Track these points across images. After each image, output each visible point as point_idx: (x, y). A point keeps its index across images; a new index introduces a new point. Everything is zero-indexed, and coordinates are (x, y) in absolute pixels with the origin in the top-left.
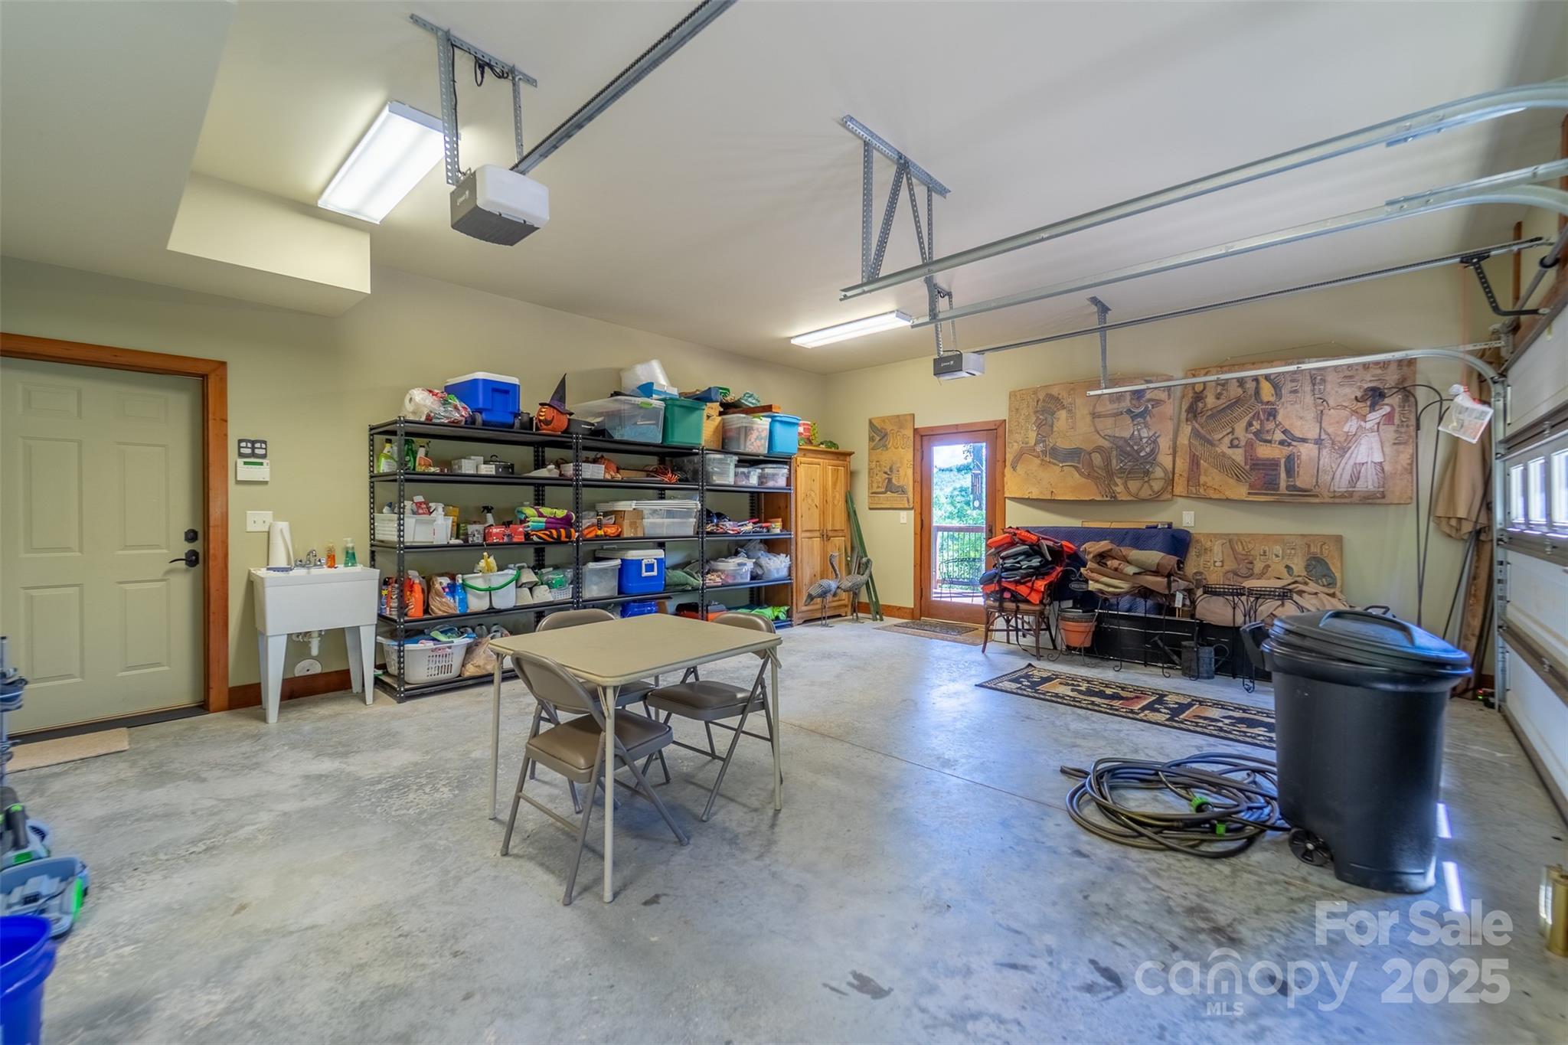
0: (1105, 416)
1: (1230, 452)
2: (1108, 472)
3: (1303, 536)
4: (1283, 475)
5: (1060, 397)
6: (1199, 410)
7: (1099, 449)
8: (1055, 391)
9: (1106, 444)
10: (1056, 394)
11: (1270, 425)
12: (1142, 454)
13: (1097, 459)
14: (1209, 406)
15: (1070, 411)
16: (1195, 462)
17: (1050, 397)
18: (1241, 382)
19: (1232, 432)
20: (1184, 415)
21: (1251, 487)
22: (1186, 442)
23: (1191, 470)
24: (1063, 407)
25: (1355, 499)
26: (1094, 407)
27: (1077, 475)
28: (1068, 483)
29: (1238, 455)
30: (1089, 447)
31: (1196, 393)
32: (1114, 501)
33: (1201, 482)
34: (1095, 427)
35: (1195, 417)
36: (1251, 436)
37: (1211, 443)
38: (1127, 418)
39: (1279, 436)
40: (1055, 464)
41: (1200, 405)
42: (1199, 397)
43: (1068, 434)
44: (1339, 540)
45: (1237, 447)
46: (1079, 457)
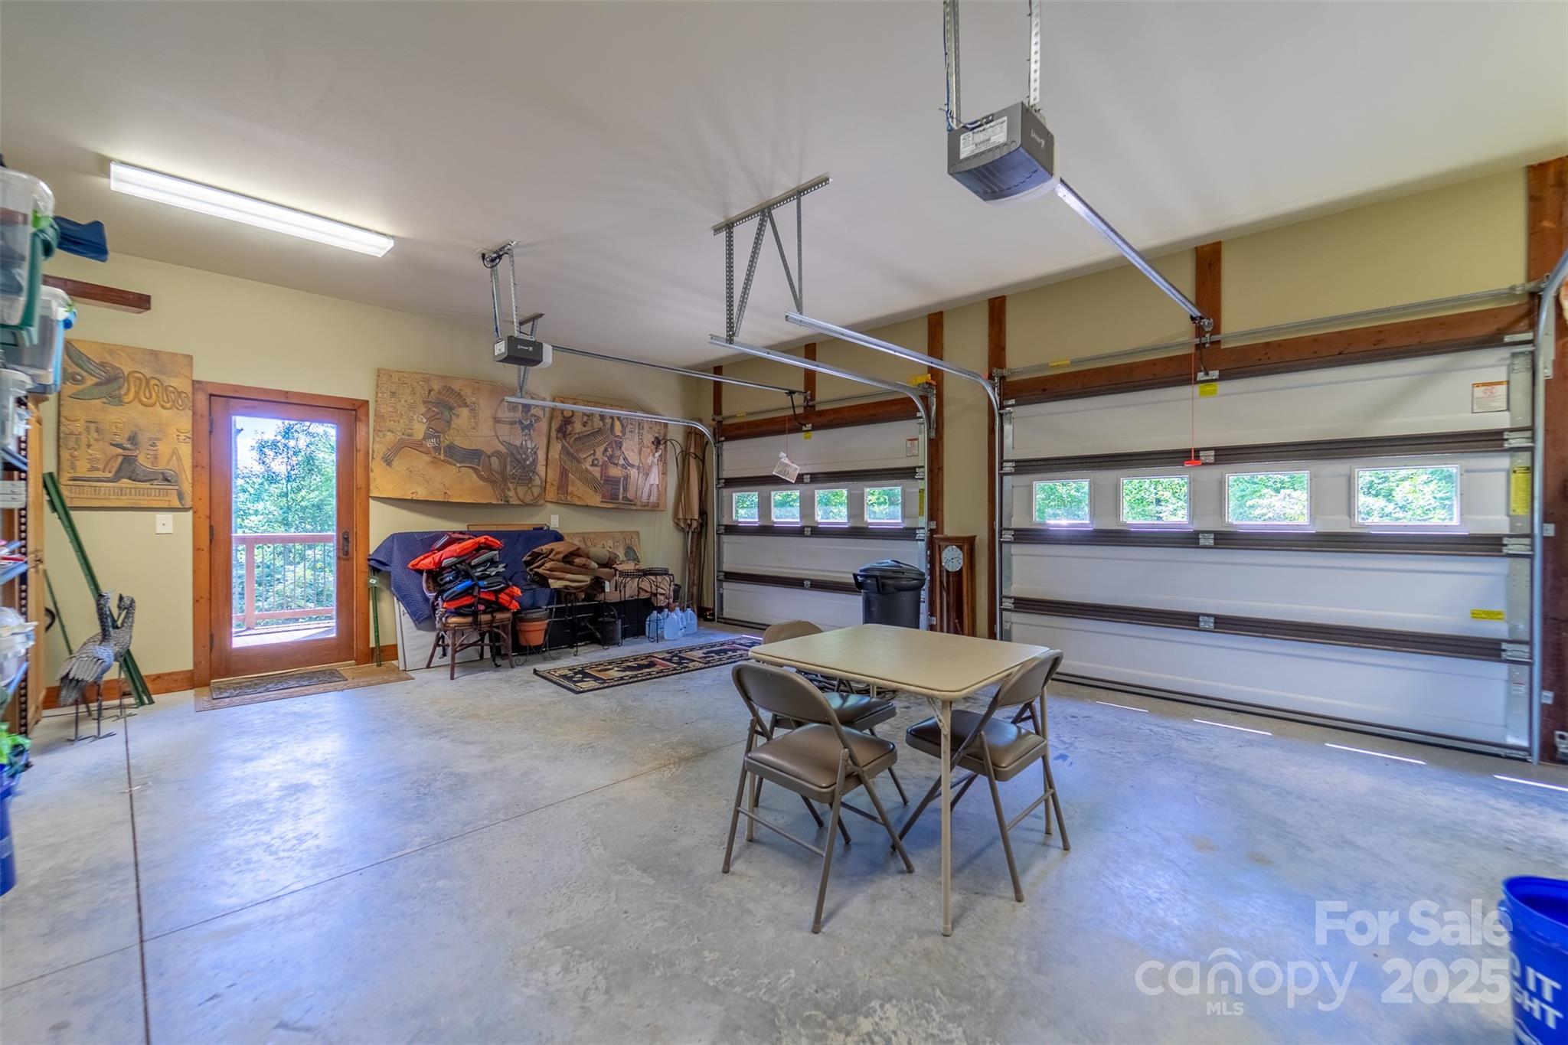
0: (504, 422)
1: (591, 469)
2: (503, 476)
3: (622, 532)
4: (621, 490)
5: (462, 393)
6: (568, 432)
7: (497, 453)
8: (456, 386)
9: (503, 450)
10: (457, 389)
11: (618, 453)
12: (528, 463)
13: (495, 461)
14: (577, 431)
15: (472, 410)
16: (564, 474)
17: (450, 390)
18: (602, 417)
19: (594, 454)
20: (554, 434)
21: (603, 497)
22: (557, 457)
23: (561, 480)
24: (466, 405)
25: (649, 508)
26: (496, 411)
27: (475, 477)
28: (464, 486)
29: (596, 472)
30: (489, 450)
31: (564, 417)
32: (507, 505)
33: (569, 491)
34: (496, 432)
35: (565, 436)
36: (606, 459)
37: (578, 461)
38: (518, 426)
39: (621, 462)
40: (450, 464)
41: (569, 428)
42: (567, 421)
43: (469, 434)
44: (638, 533)
45: (596, 465)
46: (480, 459)
